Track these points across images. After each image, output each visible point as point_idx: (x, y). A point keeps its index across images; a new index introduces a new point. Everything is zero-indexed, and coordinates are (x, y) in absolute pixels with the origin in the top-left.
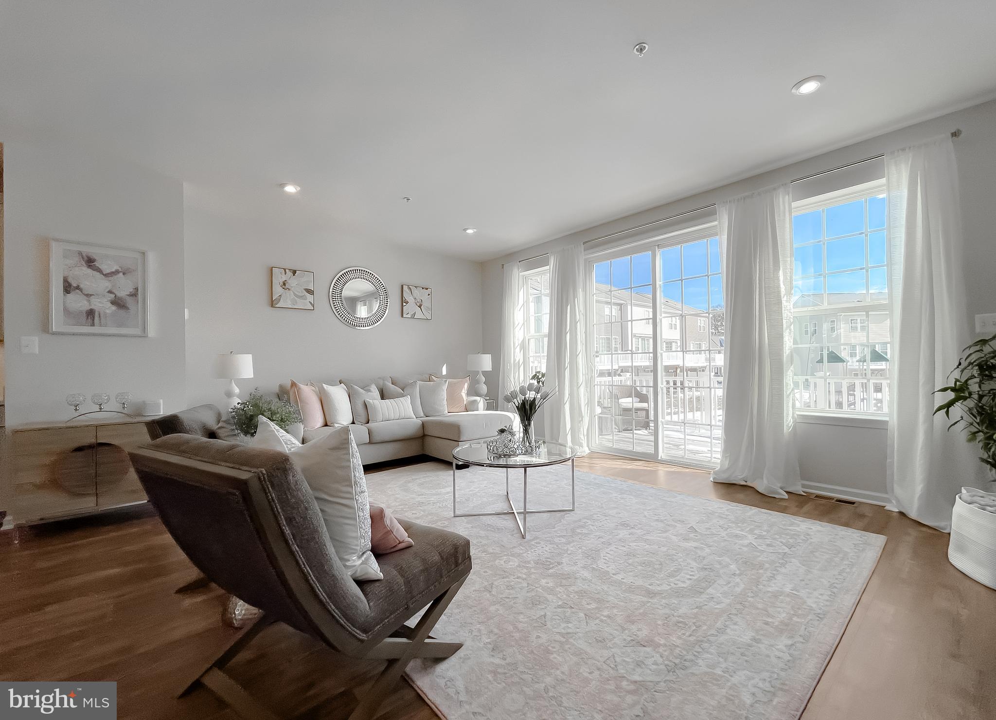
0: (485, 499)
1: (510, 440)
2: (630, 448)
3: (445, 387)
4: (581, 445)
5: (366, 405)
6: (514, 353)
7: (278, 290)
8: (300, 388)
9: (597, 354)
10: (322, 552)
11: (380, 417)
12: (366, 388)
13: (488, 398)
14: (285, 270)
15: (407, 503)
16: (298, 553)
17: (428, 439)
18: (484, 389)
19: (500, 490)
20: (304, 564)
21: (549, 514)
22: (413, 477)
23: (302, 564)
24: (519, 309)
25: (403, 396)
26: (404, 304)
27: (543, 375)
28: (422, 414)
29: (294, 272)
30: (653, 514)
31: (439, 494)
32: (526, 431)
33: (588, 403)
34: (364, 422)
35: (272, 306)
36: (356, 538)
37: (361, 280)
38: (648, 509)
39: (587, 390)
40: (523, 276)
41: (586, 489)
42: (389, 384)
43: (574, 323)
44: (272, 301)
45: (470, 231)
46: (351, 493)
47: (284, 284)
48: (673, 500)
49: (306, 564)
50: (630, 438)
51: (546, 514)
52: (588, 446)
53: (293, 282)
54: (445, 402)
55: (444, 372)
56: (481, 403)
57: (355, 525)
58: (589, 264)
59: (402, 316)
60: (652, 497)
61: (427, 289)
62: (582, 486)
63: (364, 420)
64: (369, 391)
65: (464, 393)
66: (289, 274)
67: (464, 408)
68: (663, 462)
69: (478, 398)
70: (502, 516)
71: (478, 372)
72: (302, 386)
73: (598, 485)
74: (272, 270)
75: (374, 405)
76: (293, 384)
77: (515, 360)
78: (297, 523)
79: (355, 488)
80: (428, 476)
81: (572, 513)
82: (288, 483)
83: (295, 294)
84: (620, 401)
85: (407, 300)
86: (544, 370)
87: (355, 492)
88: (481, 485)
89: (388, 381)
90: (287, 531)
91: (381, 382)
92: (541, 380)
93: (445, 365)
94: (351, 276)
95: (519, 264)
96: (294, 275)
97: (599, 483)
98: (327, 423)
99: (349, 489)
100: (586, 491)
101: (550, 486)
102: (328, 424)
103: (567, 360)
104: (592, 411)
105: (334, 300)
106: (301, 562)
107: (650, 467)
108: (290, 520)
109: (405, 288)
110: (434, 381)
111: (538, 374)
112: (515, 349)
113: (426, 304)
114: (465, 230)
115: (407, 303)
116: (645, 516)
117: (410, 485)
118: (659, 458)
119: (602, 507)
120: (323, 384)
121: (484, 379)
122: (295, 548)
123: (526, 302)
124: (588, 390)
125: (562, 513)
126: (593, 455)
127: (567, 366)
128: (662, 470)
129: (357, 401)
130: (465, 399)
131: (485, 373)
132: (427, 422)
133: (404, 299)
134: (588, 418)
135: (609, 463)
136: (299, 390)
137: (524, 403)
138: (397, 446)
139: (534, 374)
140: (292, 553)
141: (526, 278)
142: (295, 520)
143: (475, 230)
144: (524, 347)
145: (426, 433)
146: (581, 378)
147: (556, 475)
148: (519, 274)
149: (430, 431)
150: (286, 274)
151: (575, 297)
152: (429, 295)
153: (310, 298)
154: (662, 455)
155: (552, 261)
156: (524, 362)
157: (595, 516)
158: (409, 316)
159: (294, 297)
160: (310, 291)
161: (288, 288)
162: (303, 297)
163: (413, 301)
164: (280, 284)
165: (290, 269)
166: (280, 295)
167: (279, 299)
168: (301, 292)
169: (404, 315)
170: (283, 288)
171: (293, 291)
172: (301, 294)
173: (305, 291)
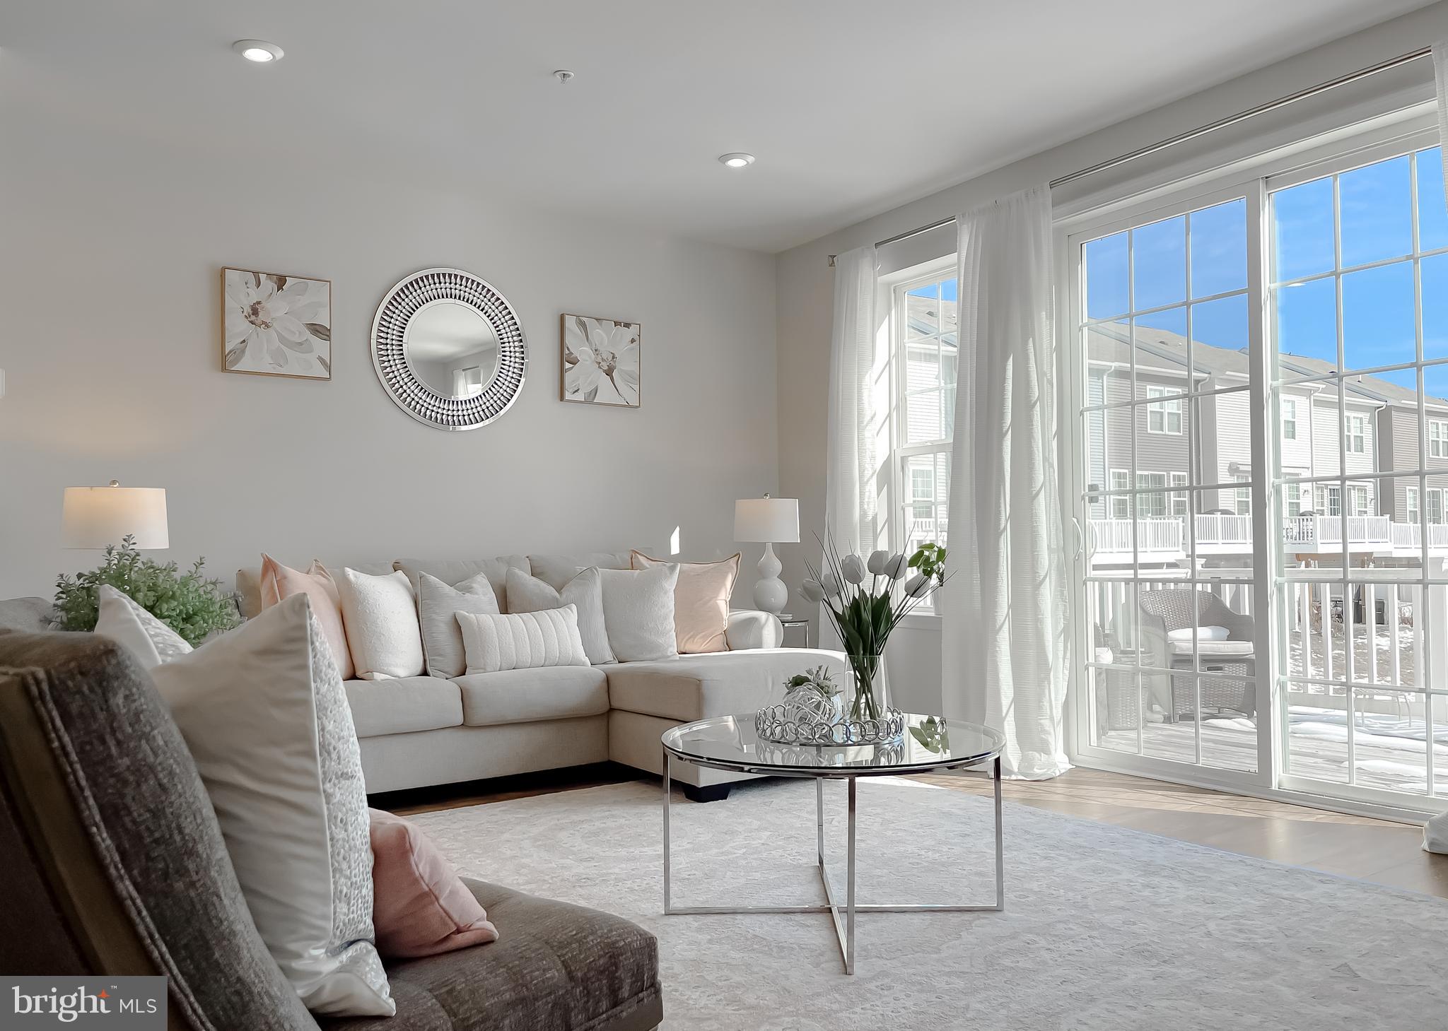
0: (758, 875)
1: (818, 706)
2: (1187, 758)
3: (671, 584)
4: (1045, 749)
5: (459, 628)
6: (862, 494)
7: (237, 326)
8: (285, 577)
9: (1094, 494)
10: (206, 913)
11: (495, 658)
12: (460, 581)
13: (789, 617)
14: (256, 274)
15: (547, 878)
16: (134, 903)
17: (618, 718)
18: (779, 591)
19: (802, 855)
20: (151, 936)
21: (928, 916)
22: (575, 818)
23: (144, 933)
24: (875, 377)
25: (556, 605)
26: (568, 365)
27: (941, 554)
28: (608, 655)
29: (281, 281)
30: (1235, 929)
31: (634, 859)
32: (864, 684)
33: (1065, 630)
34: (455, 674)
35: (224, 369)
36: (324, 898)
37: (452, 300)
38: (1222, 916)
39: (1062, 594)
40: (889, 284)
41: (1046, 858)
42: (525, 576)
43: (1024, 406)
44: (224, 357)
45: (736, 163)
46: (312, 775)
47: (255, 312)
48: (1298, 895)
49: (157, 936)
50: (1190, 738)
51: (921, 916)
52: (1067, 752)
53: (278, 307)
54: (671, 624)
55: (675, 548)
56: (770, 627)
57: (321, 863)
58: (1069, 242)
59: (562, 398)
60: (1236, 885)
61: (627, 325)
62: (1035, 850)
63: (452, 664)
64: (468, 590)
65: (723, 599)
66: (268, 285)
67: (719, 641)
68: (1284, 799)
69: (762, 615)
70: (799, 917)
71: (761, 548)
72: (291, 572)
73: (1079, 850)
74: (222, 276)
75: (480, 628)
76: (269, 566)
77: (863, 514)
78: (134, 822)
79: (323, 762)
80: (613, 816)
81: (994, 916)
82: (112, 716)
83: (282, 339)
84: (1170, 634)
85: (576, 353)
86: (942, 542)
87: (324, 773)
88: (754, 839)
89: (520, 569)
90: (104, 840)
91: (503, 570)
92: (935, 567)
93: (678, 529)
94: (429, 290)
95: (876, 251)
96: (280, 288)
97: (1085, 844)
98: (355, 673)
99: (304, 763)
100: (1044, 864)
101: (945, 849)
102: (359, 674)
103: (1006, 510)
104: (1077, 654)
105: (384, 358)
106: (141, 929)
107: (1245, 810)
108: (113, 814)
109: (570, 323)
110: (642, 567)
111: (926, 553)
112: (862, 485)
113: (626, 365)
114: (725, 158)
115: (574, 362)
116: (1209, 934)
117: (563, 835)
118: (1274, 787)
119: (1086, 906)
120: (351, 573)
121: (778, 566)
122: (127, 888)
123: (899, 357)
124: (1066, 593)
125: (967, 916)
126: (1078, 776)
127: (1006, 526)
128: (1281, 823)
129: (434, 616)
130: (725, 617)
131: (783, 550)
132: (618, 673)
133: (567, 352)
134: (1067, 672)
135: (1124, 796)
136: (282, 581)
137: (856, 606)
138: (539, 735)
139: (915, 551)
140: (118, 903)
141: (895, 291)
142: (130, 813)
143: (751, 159)
144: (888, 477)
145: (615, 704)
146: (1046, 559)
147: (965, 823)
148: (875, 281)
149: (625, 698)
150: (258, 284)
151: (1028, 331)
152: (633, 341)
153: (320, 346)
154: (1280, 777)
155: (964, 240)
156: (890, 521)
157: (1061, 926)
158: (580, 397)
159: (279, 346)
160: (320, 331)
161: (264, 323)
162: (303, 346)
163: (590, 357)
164: (243, 312)
165: (268, 272)
166: (244, 341)
167: (243, 351)
168: (297, 333)
169: (568, 396)
170: (252, 323)
171: (277, 331)
172: (297, 339)
173: (309, 329)
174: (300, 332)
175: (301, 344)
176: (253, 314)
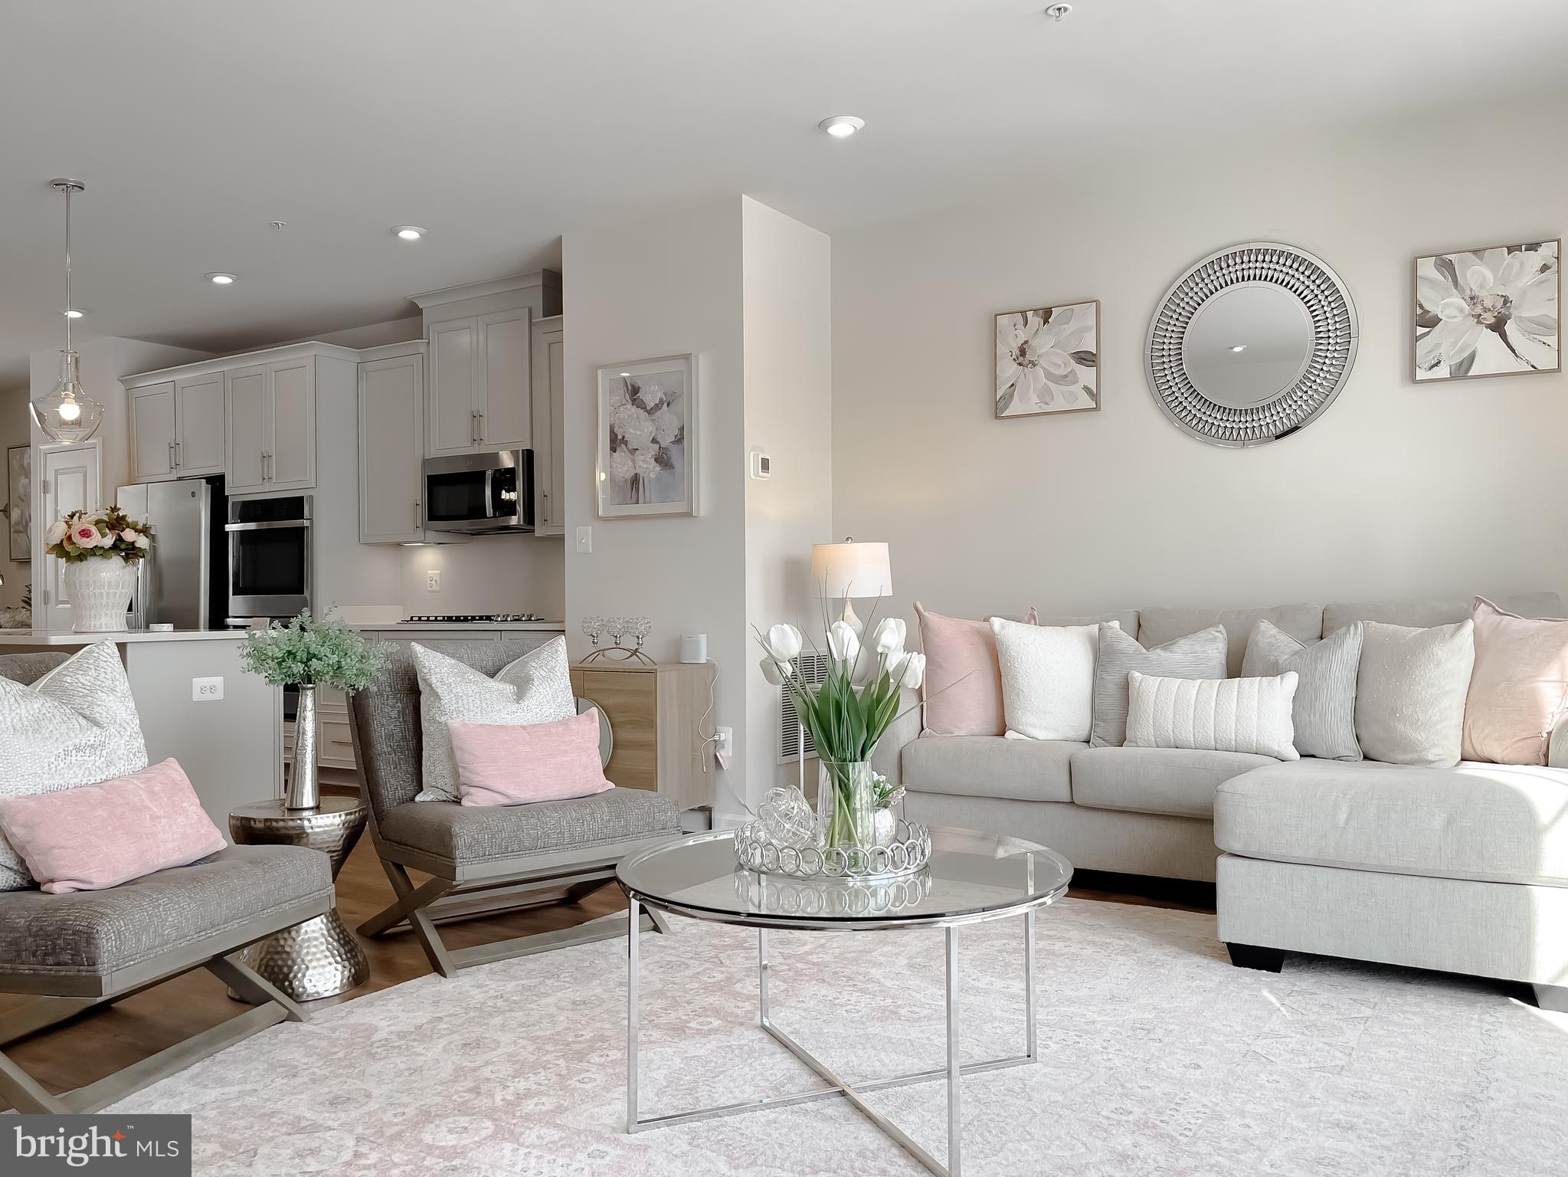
5: (1128, 690)
7: (1008, 370)
14: (1024, 313)
26: (1421, 331)
29: (1047, 314)
35: (996, 417)
44: (996, 404)
47: (1023, 352)
53: (1047, 344)
59: (1412, 378)
61: (1534, 246)
63: (1113, 731)
66: (1034, 320)
74: (995, 323)
83: (1049, 376)
85: (1437, 310)
96: (1046, 321)
109: (1427, 268)
113: (1532, 308)
115: (1432, 324)
129: (1104, 675)
133: (1419, 311)
150: (1026, 323)
152: (1545, 267)
153: (1086, 374)
158: (1443, 371)
159: (1045, 383)
160: (1086, 358)
161: (1030, 362)
162: (1068, 378)
163: (1461, 310)
164: (1011, 356)
165: (1034, 308)
166: (1013, 385)
167: (1012, 395)
168: (1063, 365)
169: (1421, 375)
170: (1020, 364)
171: (1043, 368)
172: (1062, 372)
173: (1073, 358)
174: (1065, 364)
175: (1066, 376)
176: (1021, 355)
